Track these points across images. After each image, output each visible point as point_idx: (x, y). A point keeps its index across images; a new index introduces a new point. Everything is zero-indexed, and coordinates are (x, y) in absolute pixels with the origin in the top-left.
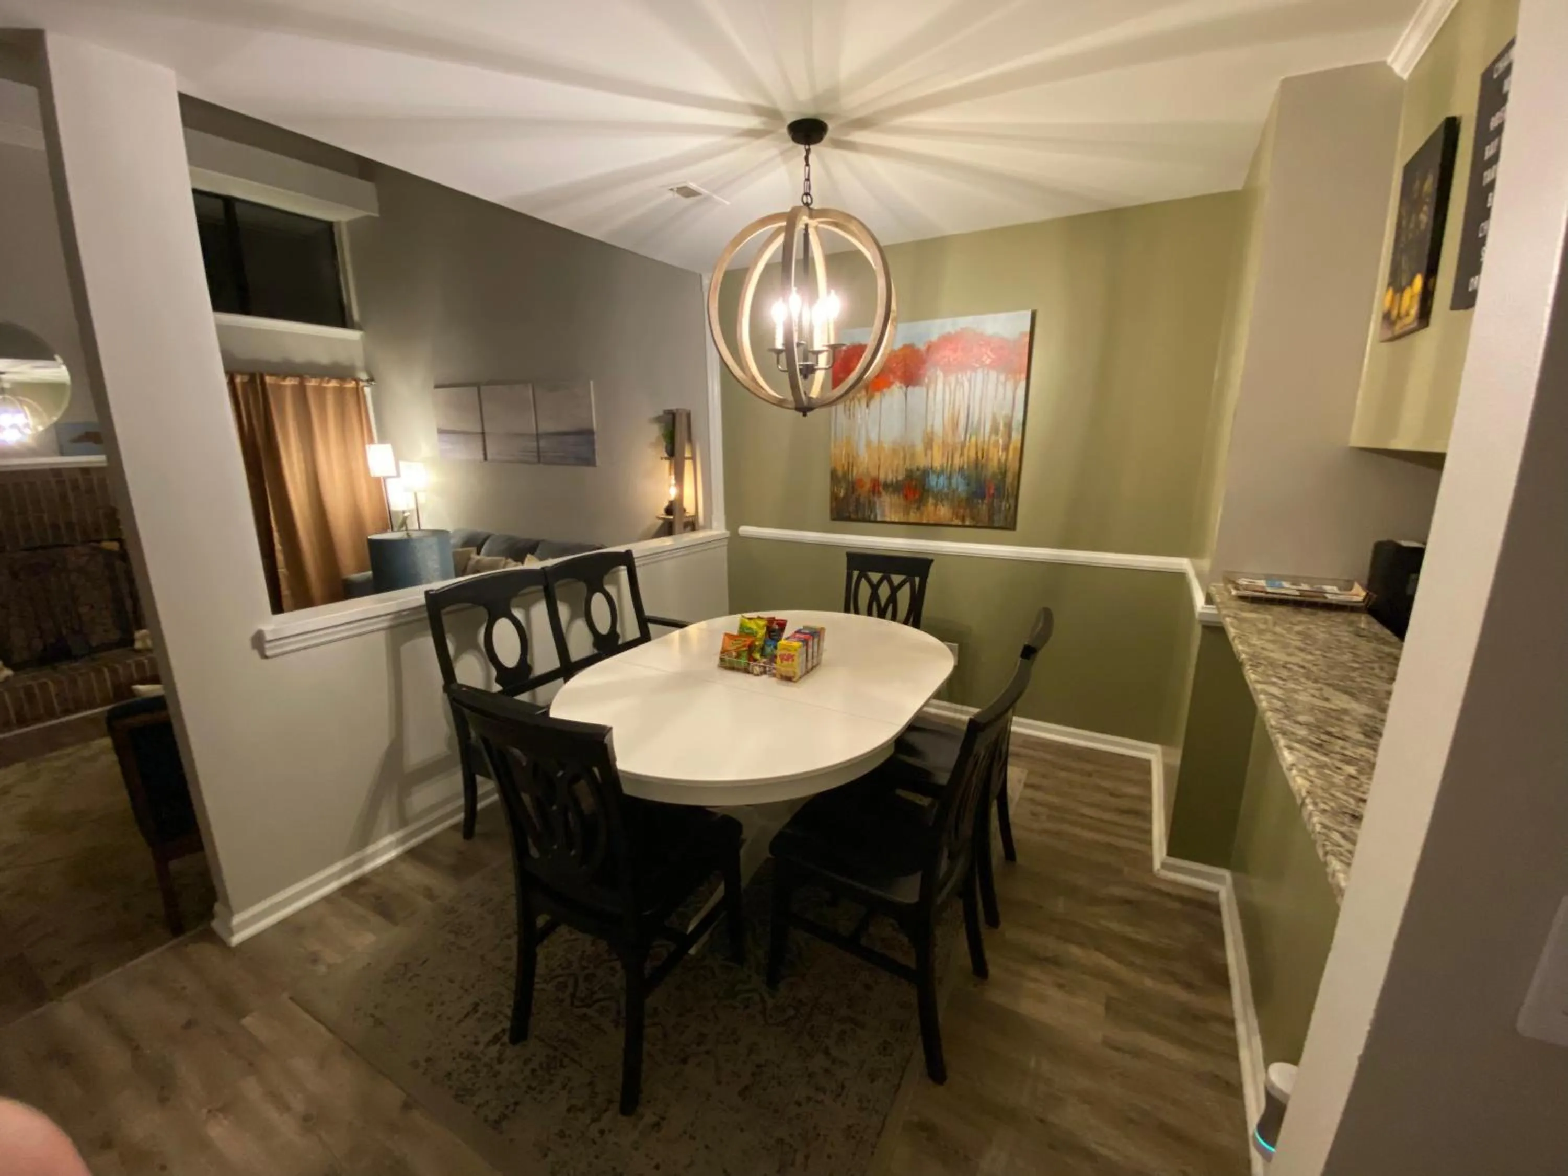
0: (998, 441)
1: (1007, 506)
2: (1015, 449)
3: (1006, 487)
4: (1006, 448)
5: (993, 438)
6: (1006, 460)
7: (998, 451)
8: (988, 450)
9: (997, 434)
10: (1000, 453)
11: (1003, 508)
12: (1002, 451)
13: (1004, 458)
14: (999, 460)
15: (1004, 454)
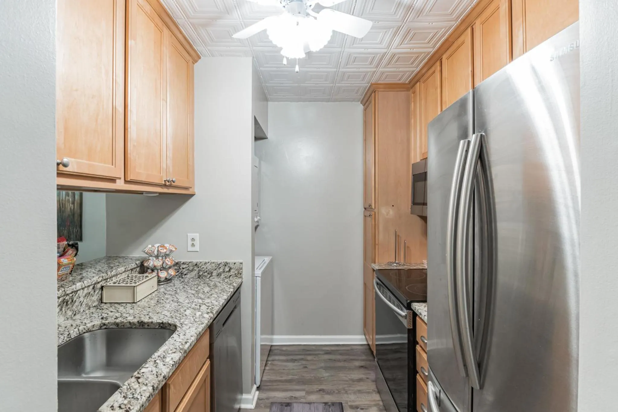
0: (69, 200)
1: (76, 231)
2: (77, 203)
3: (75, 221)
4: (73, 203)
5: (67, 198)
6: (74, 208)
7: (70, 204)
8: (65, 204)
9: (68, 196)
10: (71, 205)
11: (74, 231)
12: (72, 204)
13: (72, 208)
14: (71, 209)
15: (73, 205)
